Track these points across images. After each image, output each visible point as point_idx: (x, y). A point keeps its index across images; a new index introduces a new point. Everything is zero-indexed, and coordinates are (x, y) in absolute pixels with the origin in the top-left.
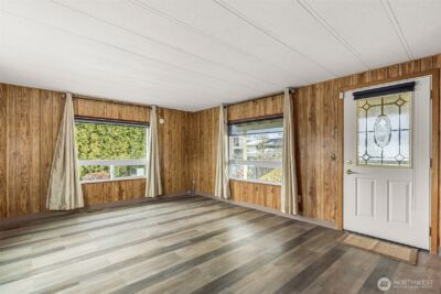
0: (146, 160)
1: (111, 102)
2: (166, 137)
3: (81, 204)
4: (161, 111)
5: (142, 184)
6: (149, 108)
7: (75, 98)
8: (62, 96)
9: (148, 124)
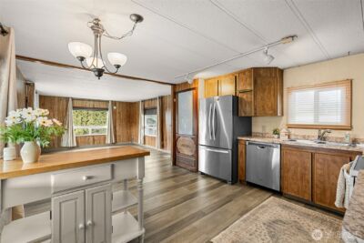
0: (106, 127)
1: (89, 100)
2: (118, 115)
3: (75, 145)
4: (114, 103)
5: (105, 137)
6: (108, 102)
7: (73, 99)
8: (67, 99)
9: (107, 109)
